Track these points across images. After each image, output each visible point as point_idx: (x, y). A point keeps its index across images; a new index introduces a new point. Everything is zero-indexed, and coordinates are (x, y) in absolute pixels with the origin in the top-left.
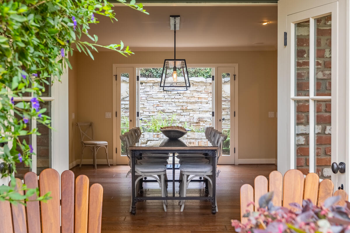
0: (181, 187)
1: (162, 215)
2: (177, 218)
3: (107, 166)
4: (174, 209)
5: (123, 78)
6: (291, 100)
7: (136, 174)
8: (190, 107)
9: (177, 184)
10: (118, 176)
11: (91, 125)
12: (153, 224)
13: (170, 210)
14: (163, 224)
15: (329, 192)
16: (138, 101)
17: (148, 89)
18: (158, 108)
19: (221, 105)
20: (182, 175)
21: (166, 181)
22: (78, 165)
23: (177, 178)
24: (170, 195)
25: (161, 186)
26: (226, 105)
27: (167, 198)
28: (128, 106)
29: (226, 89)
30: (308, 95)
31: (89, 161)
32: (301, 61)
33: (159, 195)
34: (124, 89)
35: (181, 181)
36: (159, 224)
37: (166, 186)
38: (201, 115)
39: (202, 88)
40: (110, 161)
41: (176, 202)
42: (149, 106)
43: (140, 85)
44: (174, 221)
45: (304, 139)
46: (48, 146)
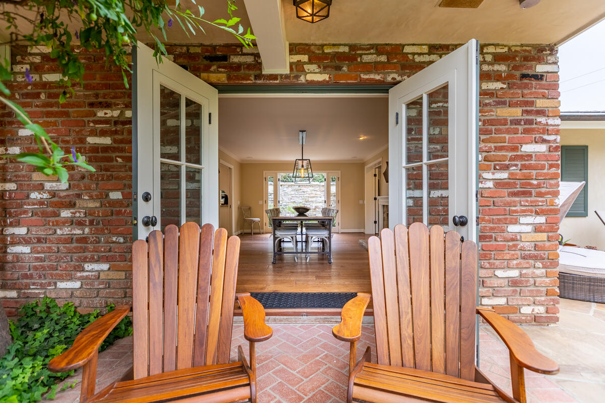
0: (306, 246)
1: (294, 264)
2: (304, 266)
3: (260, 233)
4: (301, 260)
5: (269, 183)
6: (403, 169)
7: (276, 236)
8: (310, 200)
9: (304, 244)
10: (266, 239)
11: (250, 208)
12: (288, 271)
13: (299, 261)
14: (295, 271)
15: (456, 242)
16: (279, 197)
17: (285, 189)
18: (291, 200)
19: (330, 198)
20: (307, 237)
21: (297, 242)
22: (242, 233)
23: (304, 240)
24: (299, 251)
25: (293, 245)
26: (332, 198)
27: (297, 253)
28: (273, 199)
29: (333, 189)
30: (422, 161)
31: (249, 231)
32: (409, 137)
33: (292, 251)
34: (271, 189)
35: (307, 242)
36: (292, 271)
37: (297, 245)
38: (317, 205)
39: (317, 189)
40: (261, 231)
41: (303, 255)
42: (286, 199)
43: (280, 187)
44: (302, 269)
45: (412, 202)
46: (199, 208)
